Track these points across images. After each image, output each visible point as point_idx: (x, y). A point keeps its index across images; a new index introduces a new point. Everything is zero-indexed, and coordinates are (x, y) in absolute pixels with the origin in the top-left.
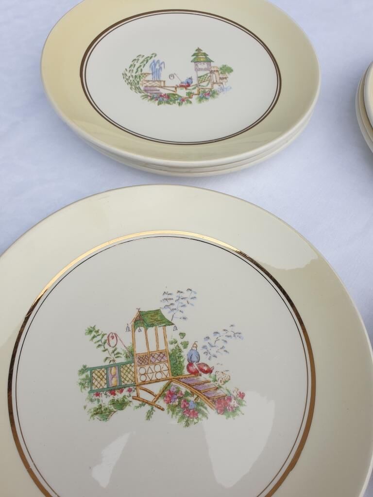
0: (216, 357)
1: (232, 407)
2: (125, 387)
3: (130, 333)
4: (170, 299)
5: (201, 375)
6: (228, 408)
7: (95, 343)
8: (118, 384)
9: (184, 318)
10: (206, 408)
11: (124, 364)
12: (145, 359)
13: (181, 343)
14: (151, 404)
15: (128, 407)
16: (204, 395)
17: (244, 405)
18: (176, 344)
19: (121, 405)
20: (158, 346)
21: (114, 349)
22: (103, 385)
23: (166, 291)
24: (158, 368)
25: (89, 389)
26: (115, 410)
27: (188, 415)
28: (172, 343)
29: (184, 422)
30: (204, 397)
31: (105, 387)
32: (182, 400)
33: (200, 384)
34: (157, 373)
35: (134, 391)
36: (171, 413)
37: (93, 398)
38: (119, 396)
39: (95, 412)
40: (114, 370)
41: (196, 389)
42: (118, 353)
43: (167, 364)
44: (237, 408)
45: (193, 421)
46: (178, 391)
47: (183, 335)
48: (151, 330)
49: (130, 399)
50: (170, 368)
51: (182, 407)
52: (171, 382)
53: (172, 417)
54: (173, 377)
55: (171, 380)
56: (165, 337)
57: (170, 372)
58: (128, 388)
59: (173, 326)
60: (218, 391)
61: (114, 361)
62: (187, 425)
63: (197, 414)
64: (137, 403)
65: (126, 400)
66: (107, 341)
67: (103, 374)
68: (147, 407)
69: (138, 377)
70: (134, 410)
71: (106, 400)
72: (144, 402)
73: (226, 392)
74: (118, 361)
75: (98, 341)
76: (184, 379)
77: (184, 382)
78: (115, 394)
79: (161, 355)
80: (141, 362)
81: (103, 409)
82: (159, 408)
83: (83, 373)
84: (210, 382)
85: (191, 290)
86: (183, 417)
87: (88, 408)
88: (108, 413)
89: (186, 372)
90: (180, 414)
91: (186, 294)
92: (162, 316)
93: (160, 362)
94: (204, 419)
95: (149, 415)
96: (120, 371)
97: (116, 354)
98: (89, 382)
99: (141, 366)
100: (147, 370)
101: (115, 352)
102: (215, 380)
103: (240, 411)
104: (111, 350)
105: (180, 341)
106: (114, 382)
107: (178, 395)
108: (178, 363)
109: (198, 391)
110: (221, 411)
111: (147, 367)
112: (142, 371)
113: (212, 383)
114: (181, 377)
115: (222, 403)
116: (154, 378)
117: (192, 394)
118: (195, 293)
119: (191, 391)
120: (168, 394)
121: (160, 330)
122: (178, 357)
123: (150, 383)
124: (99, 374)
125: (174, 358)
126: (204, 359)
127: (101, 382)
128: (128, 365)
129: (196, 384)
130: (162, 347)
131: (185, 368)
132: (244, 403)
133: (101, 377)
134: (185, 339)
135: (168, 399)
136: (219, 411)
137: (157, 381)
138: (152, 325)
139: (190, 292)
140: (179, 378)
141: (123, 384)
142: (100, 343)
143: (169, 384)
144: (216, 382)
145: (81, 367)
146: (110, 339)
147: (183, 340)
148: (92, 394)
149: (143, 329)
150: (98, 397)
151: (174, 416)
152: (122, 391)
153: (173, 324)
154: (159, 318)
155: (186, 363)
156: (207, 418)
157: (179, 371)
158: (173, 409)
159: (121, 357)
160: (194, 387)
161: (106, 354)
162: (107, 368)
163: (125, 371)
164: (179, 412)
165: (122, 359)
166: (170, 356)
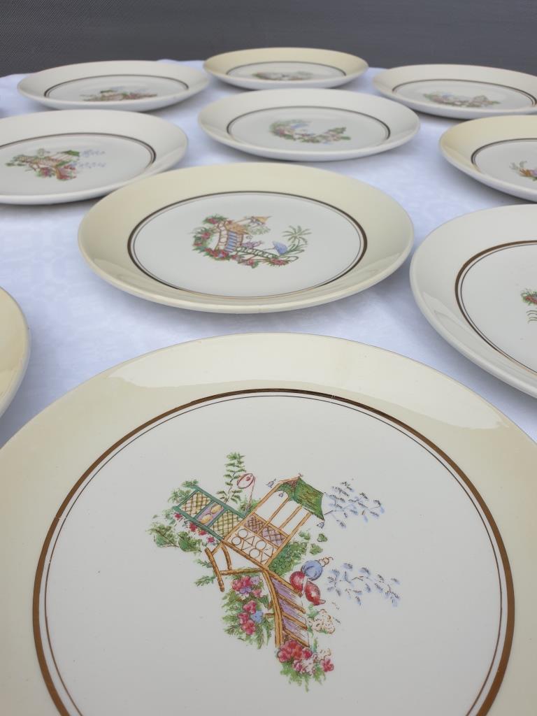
0: (339, 594)
1: (300, 666)
2: (210, 533)
3: (270, 489)
4: (345, 493)
5: (300, 596)
6: (295, 662)
7: (228, 470)
8: (206, 525)
9: (342, 524)
10: (269, 636)
11: (233, 512)
12: (258, 526)
13: (313, 545)
14: (216, 573)
15: (192, 553)
16: (282, 620)
17: (320, 681)
18: (305, 541)
19: (188, 545)
20: (284, 525)
21: (238, 489)
22: (193, 512)
23: (348, 483)
24: (261, 545)
25: (177, 505)
26: (178, 545)
27: (241, 622)
28: (302, 535)
29: (230, 625)
30: (281, 623)
31: (193, 516)
32: (252, 601)
33: (289, 604)
34: (256, 548)
35: (214, 544)
36: (227, 601)
37: (171, 516)
38: (195, 536)
39: (158, 529)
40: (217, 508)
41: (280, 605)
42: (238, 497)
43: (275, 550)
44: (307, 674)
45: (241, 633)
46: (258, 588)
47: (323, 538)
48: (293, 505)
49: (203, 548)
50: (274, 557)
51: (245, 607)
52: (261, 571)
53: (223, 607)
54: (268, 569)
55: (262, 570)
56: (302, 523)
57: (270, 561)
58: (212, 536)
59: (321, 521)
60: (303, 632)
61: (227, 500)
62: (230, 631)
63: (251, 632)
64: (204, 558)
65: (197, 545)
66: (240, 478)
67: (204, 503)
68: (209, 572)
69: (233, 535)
70: (194, 562)
71: (180, 527)
72: (212, 564)
73: (312, 643)
74: (231, 504)
75: (231, 471)
76: (277, 582)
77: (274, 585)
78: (193, 530)
79: (279, 537)
80: (251, 524)
81: (168, 533)
82: (220, 585)
83: (188, 486)
84: (304, 613)
85: (379, 504)
86: (234, 618)
87: (155, 520)
88: (168, 541)
89: (287, 577)
90: (235, 612)
91: (370, 504)
92: (319, 503)
93: (270, 542)
94: (255, 645)
95: (203, 581)
96: (221, 514)
97: (235, 496)
98: (183, 499)
99: (247, 527)
100: (248, 537)
101: (236, 494)
102: (312, 617)
103: (307, 681)
104: (235, 488)
105: (314, 540)
106: (205, 519)
107: (253, 591)
108: (288, 560)
109: (281, 609)
110: (284, 657)
111: (251, 534)
112: (243, 534)
113: (305, 616)
114: (277, 577)
115: (294, 651)
116: (247, 552)
117: (270, 606)
118: (383, 511)
119: (272, 602)
120: (244, 581)
121: (303, 512)
122: (295, 554)
123: (237, 551)
124: (200, 499)
125: (288, 552)
126: (321, 583)
127: (194, 508)
128: (235, 516)
129: (285, 600)
130: (288, 530)
131: (291, 572)
132: (321, 677)
133: (199, 504)
134: (321, 545)
135: (239, 585)
136: (280, 654)
137: (248, 557)
138: (299, 501)
139: (377, 504)
140: (273, 576)
141: (211, 528)
142: (232, 474)
143: (255, 571)
144: (310, 620)
145: (191, 480)
146: (245, 478)
147: (317, 544)
148: (175, 511)
149: (286, 496)
150: (176, 519)
151: (226, 608)
152: (203, 534)
153: (323, 519)
154: (313, 501)
155: (297, 568)
156: (260, 648)
157: (280, 569)
158: (233, 599)
159: (236, 502)
160: (280, 601)
161: (226, 489)
162: (213, 500)
163: (226, 518)
164: (237, 609)
165: (235, 506)
166: (287, 546)
